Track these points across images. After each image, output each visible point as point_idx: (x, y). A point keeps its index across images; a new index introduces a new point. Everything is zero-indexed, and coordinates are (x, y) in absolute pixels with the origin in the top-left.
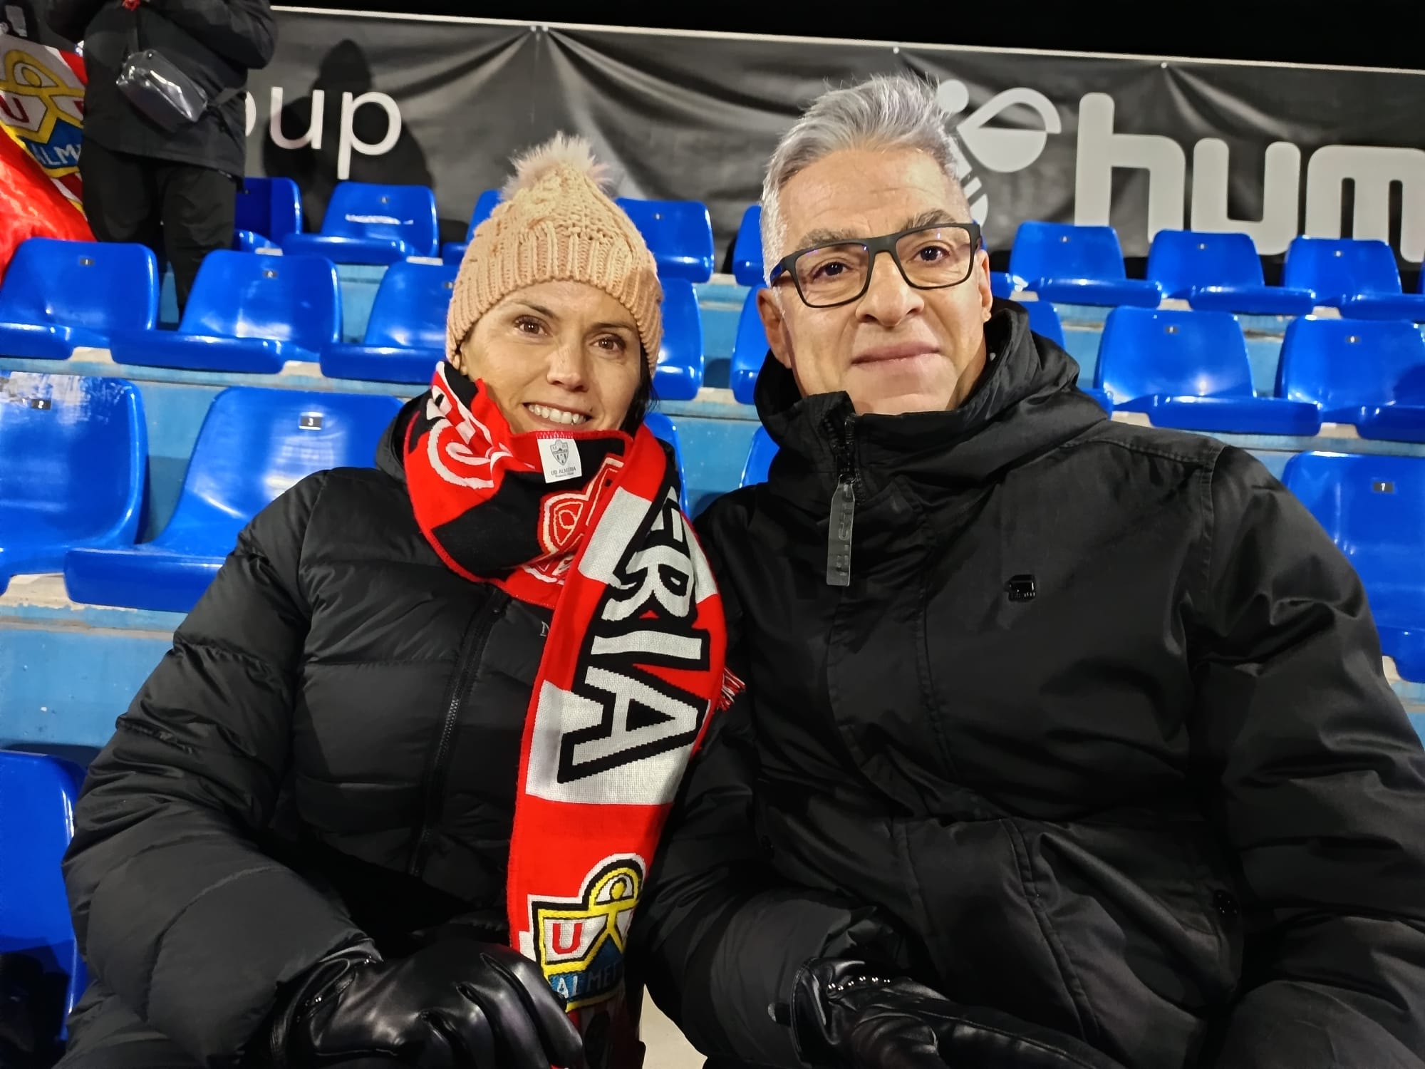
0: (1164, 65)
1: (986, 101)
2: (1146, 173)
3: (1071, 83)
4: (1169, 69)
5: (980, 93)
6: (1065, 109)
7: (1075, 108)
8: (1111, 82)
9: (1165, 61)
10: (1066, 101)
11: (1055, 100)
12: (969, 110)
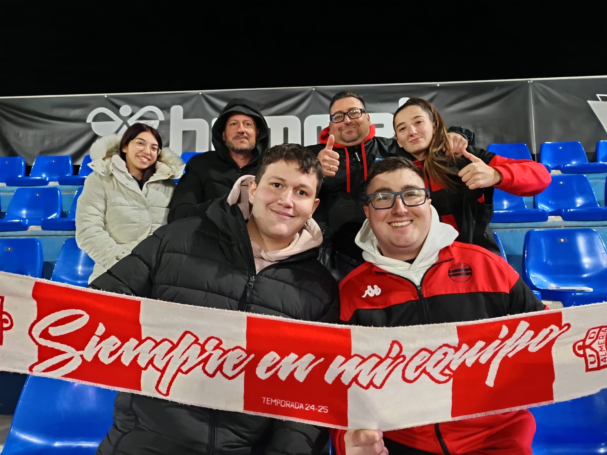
0: (200, 93)
1: (137, 111)
2: (194, 132)
3: (167, 102)
4: (202, 94)
5: (136, 108)
6: (165, 111)
7: (169, 111)
8: (182, 102)
9: (200, 92)
10: (166, 109)
11: (162, 109)
12: (132, 115)
